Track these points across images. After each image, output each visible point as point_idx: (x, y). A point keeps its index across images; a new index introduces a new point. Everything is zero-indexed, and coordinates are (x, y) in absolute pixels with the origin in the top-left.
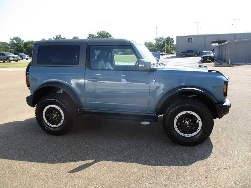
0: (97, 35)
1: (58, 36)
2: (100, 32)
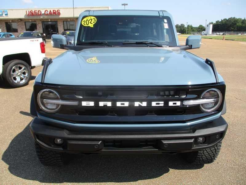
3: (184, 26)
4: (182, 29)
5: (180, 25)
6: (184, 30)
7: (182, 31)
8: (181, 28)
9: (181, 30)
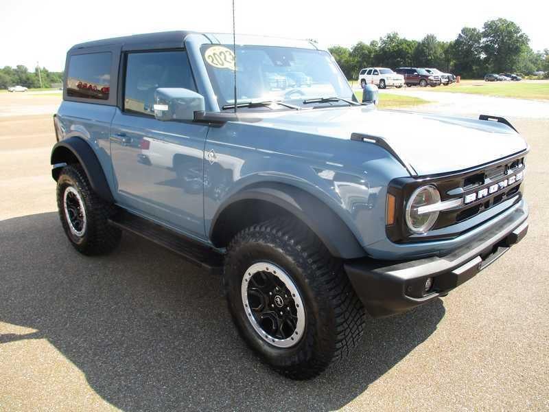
0: (484, 30)
1: (392, 35)
2: (493, 22)
3: (26, 70)
4: (24, 78)
5: (16, 68)
6: (28, 79)
7: (26, 82)
8: (19, 76)
9: (20, 79)
